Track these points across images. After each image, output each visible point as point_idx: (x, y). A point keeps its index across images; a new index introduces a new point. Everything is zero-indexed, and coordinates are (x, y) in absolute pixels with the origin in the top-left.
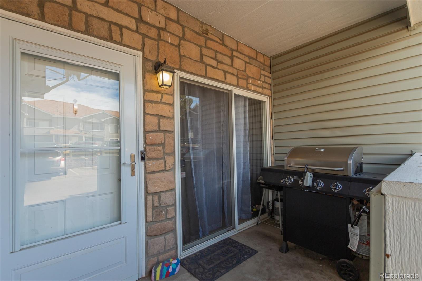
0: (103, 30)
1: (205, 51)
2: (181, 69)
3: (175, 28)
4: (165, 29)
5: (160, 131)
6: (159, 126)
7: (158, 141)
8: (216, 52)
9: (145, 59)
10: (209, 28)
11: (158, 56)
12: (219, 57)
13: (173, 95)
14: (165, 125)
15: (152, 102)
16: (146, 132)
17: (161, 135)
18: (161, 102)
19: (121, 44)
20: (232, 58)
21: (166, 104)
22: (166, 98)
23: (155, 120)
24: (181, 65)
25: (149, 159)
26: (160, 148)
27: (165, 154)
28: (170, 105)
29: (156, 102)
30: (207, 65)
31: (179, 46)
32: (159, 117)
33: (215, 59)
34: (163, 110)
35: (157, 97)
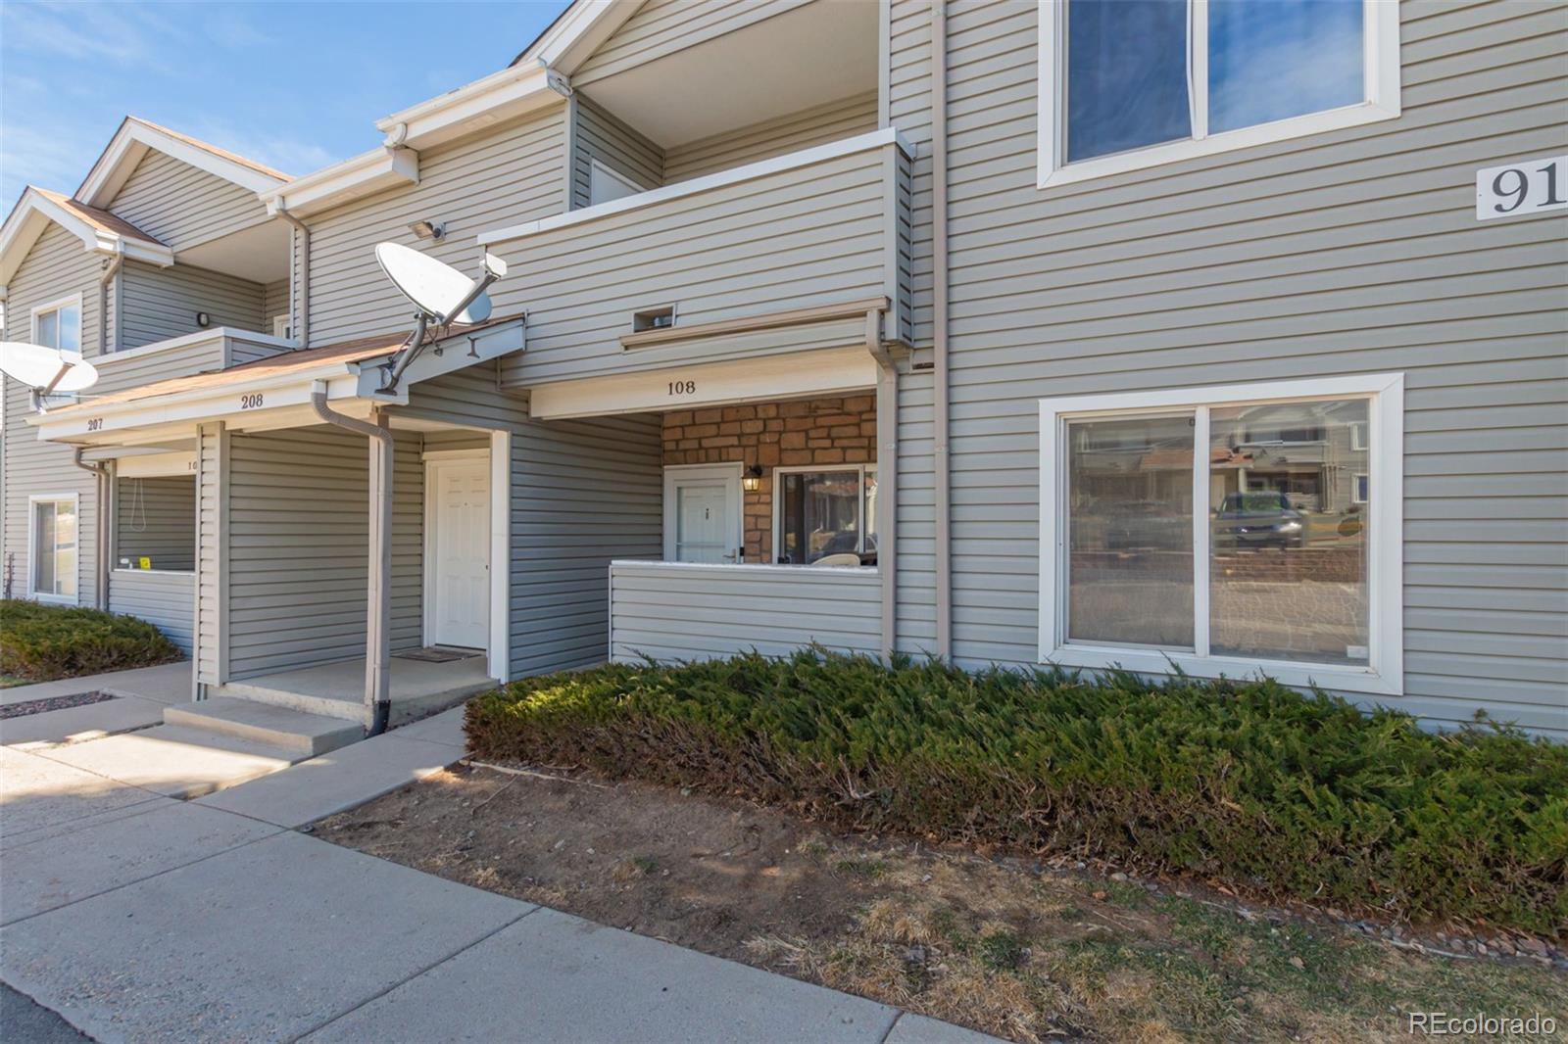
0: (714, 454)
1: (812, 434)
2: (780, 464)
3: (775, 425)
4: (764, 431)
5: (757, 529)
6: (756, 525)
7: (755, 539)
8: (830, 427)
9: (745, 467)
10: (819, 403)
11: (757, 460)
12: (835, 432)
13: (771, 494)
14: (763, 524)
15: (750, 504)
16: (745, 531)
17: (759, 533)
18: (759, 503)
19: (728, 461)
20: (858, 425)
21: (763, 503)
22: (764, 498)
23: (753, 520)
24: (780, 460)
25: (749, 555)
26: (757, 546)
27: (761, 551)
28: (767, 504)
29: (754, 504)
30: (813, 450)
31: (778, 442)
32: (757, 517)
33: (829, 437)
34: (762, 510)
35: (756, 498)
